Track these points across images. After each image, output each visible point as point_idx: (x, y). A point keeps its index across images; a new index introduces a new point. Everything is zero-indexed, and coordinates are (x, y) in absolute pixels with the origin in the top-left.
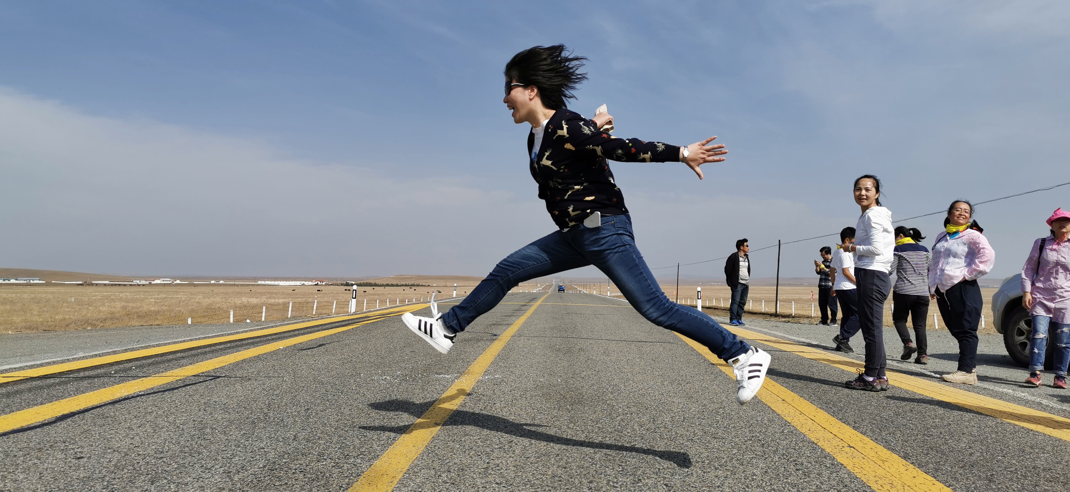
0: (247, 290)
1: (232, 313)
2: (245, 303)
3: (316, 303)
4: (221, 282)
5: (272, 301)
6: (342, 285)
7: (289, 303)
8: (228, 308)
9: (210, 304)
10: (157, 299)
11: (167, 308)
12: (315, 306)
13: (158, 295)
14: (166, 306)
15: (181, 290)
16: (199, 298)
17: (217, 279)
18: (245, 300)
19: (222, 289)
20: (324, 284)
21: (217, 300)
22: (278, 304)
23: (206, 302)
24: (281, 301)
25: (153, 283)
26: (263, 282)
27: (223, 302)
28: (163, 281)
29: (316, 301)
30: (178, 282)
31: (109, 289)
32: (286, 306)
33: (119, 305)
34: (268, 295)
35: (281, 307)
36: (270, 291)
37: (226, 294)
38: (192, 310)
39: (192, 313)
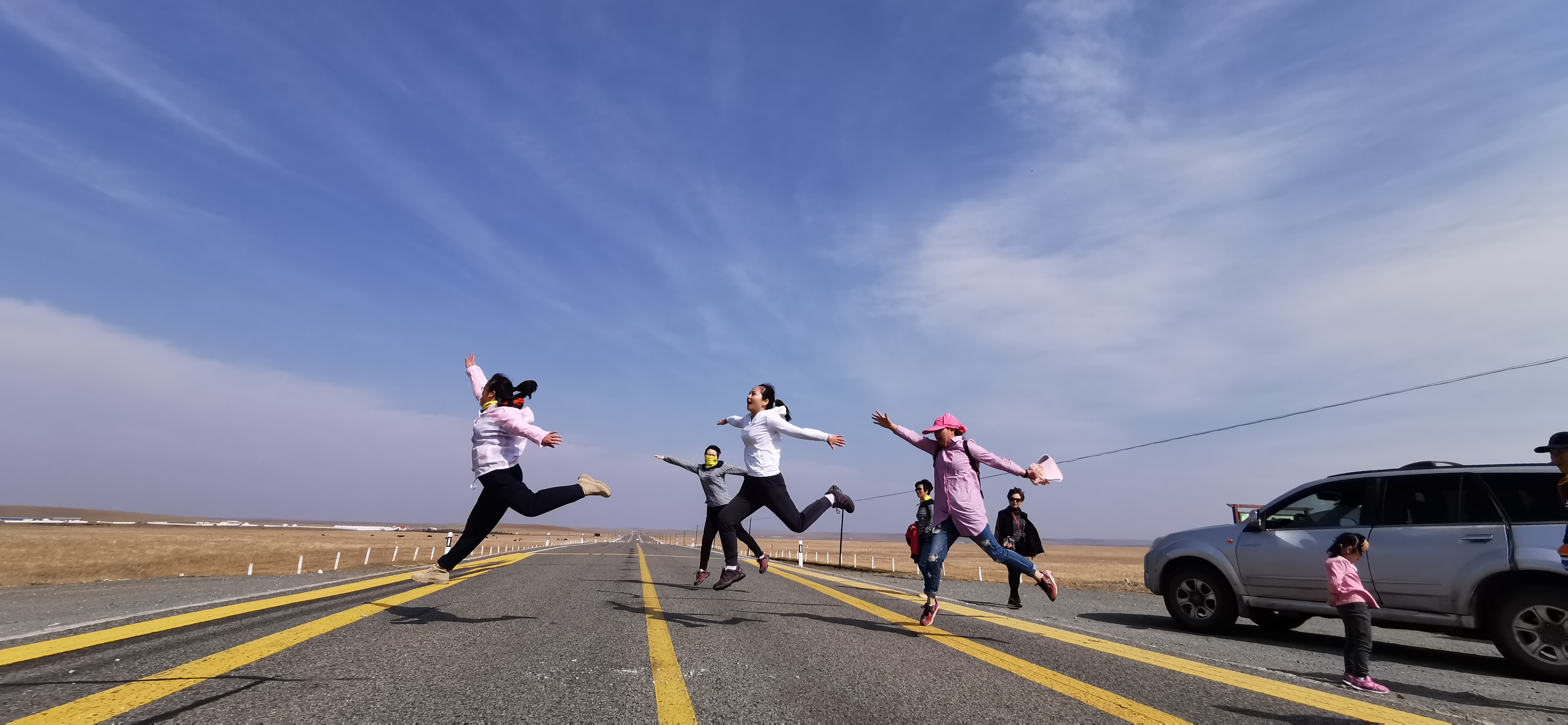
0: (319, 534)
1: (301, 559)
2: (318, 548)
3: (396, 550)
4: (295, 526)
5: (348, 546)
6: (424, 531)
7: (367, 549)
8: (298, 553)
9: (278, 549)
10: (219, 542)
11: (228, 552)
12: (396, 552)
13: (221, 538)
14: (227, 550)
15: (248, 533)
16: (267, 542)
17: (290, 522)
18: (318, 545)
19: (294, 533)
20: (405, 529)
21: (286, 544)
22: (354, 550)
23: (274, 546)
24: (358, 546)
25: (218, 525)
26: (340, 527)
27: (293, 546)
28: (230, 523)
29: (397, 547)
30: (247, 524)
31: (166, 530)
32: (363, 552)
33: (171, 548)
34: (344, 540)
35: (358, 553)
36: (346, 536)
37: (298, 538)
38: (257, 555)
39: (255, 559)
